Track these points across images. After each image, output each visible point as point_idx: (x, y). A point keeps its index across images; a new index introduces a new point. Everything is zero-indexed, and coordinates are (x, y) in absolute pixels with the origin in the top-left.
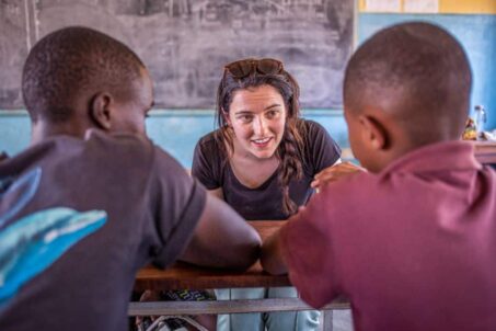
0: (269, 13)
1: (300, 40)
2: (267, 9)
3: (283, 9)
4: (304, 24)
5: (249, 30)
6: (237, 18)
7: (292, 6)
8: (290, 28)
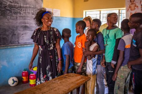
0: (18, 14)
1: (28, 23)
2: (18, 13)
3: (23, 13)
4: (29, 18)
5: (12, 19)
6: (8, 15)
7: (25, 12)
8: (25, 19)
